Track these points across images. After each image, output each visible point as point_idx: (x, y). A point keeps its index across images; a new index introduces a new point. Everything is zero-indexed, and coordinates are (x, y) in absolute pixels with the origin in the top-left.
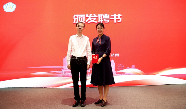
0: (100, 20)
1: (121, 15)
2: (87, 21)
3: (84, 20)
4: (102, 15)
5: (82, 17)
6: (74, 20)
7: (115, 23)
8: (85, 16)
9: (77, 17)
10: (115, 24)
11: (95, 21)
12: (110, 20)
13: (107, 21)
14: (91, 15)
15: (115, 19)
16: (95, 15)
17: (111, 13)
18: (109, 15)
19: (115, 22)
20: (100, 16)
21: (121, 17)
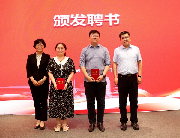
0: (90, 22)
1: (119, 16)
2: (71, 24)
3: (68, 22)
4: (92, 15)
5: (65, 18)
6: (54, 22)
7: (111, 26)
8: (70, 17)
9: (59, 18)
10: (111, 28)
11: (83, 23)
12: (103, 22)
13: (100, 24)
14: (77, 15)
15: (111, 20)
16: (83, 16)
17: (105, 12)
18: (102, 16)
19: (111, 24)
20: (90, 16)
21: (118, 18)
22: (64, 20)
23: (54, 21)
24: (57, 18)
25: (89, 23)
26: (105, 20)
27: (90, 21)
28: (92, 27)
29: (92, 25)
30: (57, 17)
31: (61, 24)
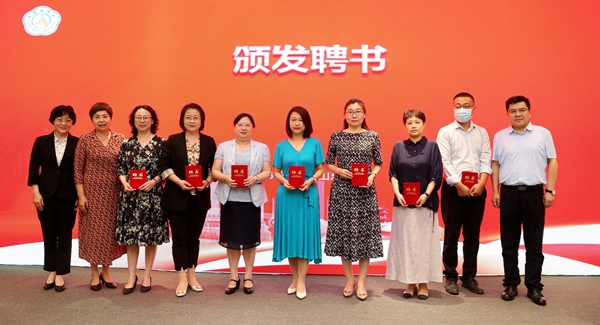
0: (318, 64)
1: (384, 50)
2: (274, 67)
3: (267, 64)
4: (322, 49)
5: (259, 53)
6: (235, 62)
7: (365, 75)
8: (271, 52)
9: (247, 53)
10: (365, 78)
11: (301, 66)
12: (347, 64)
13: (339, 68)
14: (288, 47)
15: (365, 60)
16: (301, 50)
17: (352, 43)
18: (345, 49)
19: (365, 70)
20: (317, 51)
21: (383, 55)
22: (256, 57)
23: (236, 59)
24: (242, 54)
25: (314, 67)
26: (352, 60)
27: (318, 60)
28: (322, 75)
29: (322, 71)
30: (242, 52)
31: (250, 67)
